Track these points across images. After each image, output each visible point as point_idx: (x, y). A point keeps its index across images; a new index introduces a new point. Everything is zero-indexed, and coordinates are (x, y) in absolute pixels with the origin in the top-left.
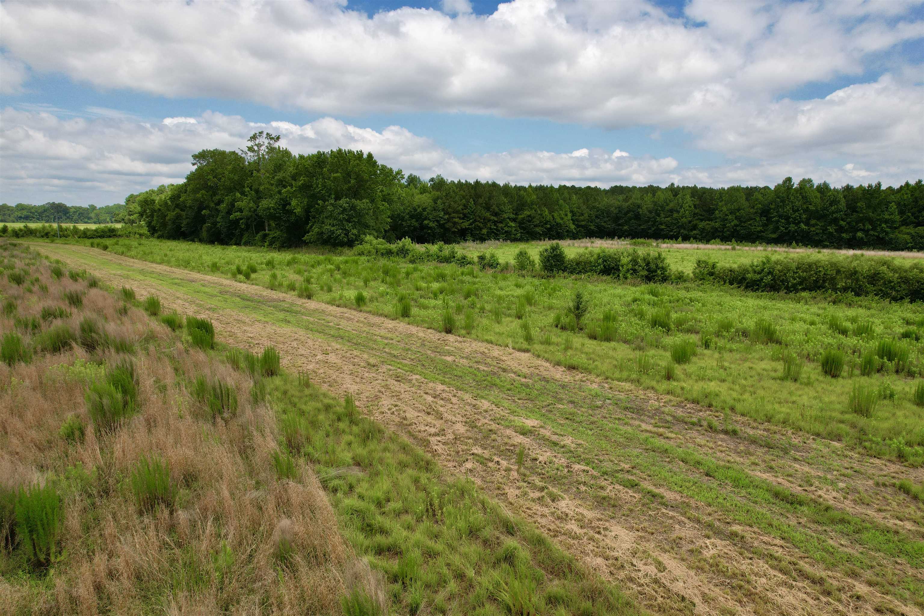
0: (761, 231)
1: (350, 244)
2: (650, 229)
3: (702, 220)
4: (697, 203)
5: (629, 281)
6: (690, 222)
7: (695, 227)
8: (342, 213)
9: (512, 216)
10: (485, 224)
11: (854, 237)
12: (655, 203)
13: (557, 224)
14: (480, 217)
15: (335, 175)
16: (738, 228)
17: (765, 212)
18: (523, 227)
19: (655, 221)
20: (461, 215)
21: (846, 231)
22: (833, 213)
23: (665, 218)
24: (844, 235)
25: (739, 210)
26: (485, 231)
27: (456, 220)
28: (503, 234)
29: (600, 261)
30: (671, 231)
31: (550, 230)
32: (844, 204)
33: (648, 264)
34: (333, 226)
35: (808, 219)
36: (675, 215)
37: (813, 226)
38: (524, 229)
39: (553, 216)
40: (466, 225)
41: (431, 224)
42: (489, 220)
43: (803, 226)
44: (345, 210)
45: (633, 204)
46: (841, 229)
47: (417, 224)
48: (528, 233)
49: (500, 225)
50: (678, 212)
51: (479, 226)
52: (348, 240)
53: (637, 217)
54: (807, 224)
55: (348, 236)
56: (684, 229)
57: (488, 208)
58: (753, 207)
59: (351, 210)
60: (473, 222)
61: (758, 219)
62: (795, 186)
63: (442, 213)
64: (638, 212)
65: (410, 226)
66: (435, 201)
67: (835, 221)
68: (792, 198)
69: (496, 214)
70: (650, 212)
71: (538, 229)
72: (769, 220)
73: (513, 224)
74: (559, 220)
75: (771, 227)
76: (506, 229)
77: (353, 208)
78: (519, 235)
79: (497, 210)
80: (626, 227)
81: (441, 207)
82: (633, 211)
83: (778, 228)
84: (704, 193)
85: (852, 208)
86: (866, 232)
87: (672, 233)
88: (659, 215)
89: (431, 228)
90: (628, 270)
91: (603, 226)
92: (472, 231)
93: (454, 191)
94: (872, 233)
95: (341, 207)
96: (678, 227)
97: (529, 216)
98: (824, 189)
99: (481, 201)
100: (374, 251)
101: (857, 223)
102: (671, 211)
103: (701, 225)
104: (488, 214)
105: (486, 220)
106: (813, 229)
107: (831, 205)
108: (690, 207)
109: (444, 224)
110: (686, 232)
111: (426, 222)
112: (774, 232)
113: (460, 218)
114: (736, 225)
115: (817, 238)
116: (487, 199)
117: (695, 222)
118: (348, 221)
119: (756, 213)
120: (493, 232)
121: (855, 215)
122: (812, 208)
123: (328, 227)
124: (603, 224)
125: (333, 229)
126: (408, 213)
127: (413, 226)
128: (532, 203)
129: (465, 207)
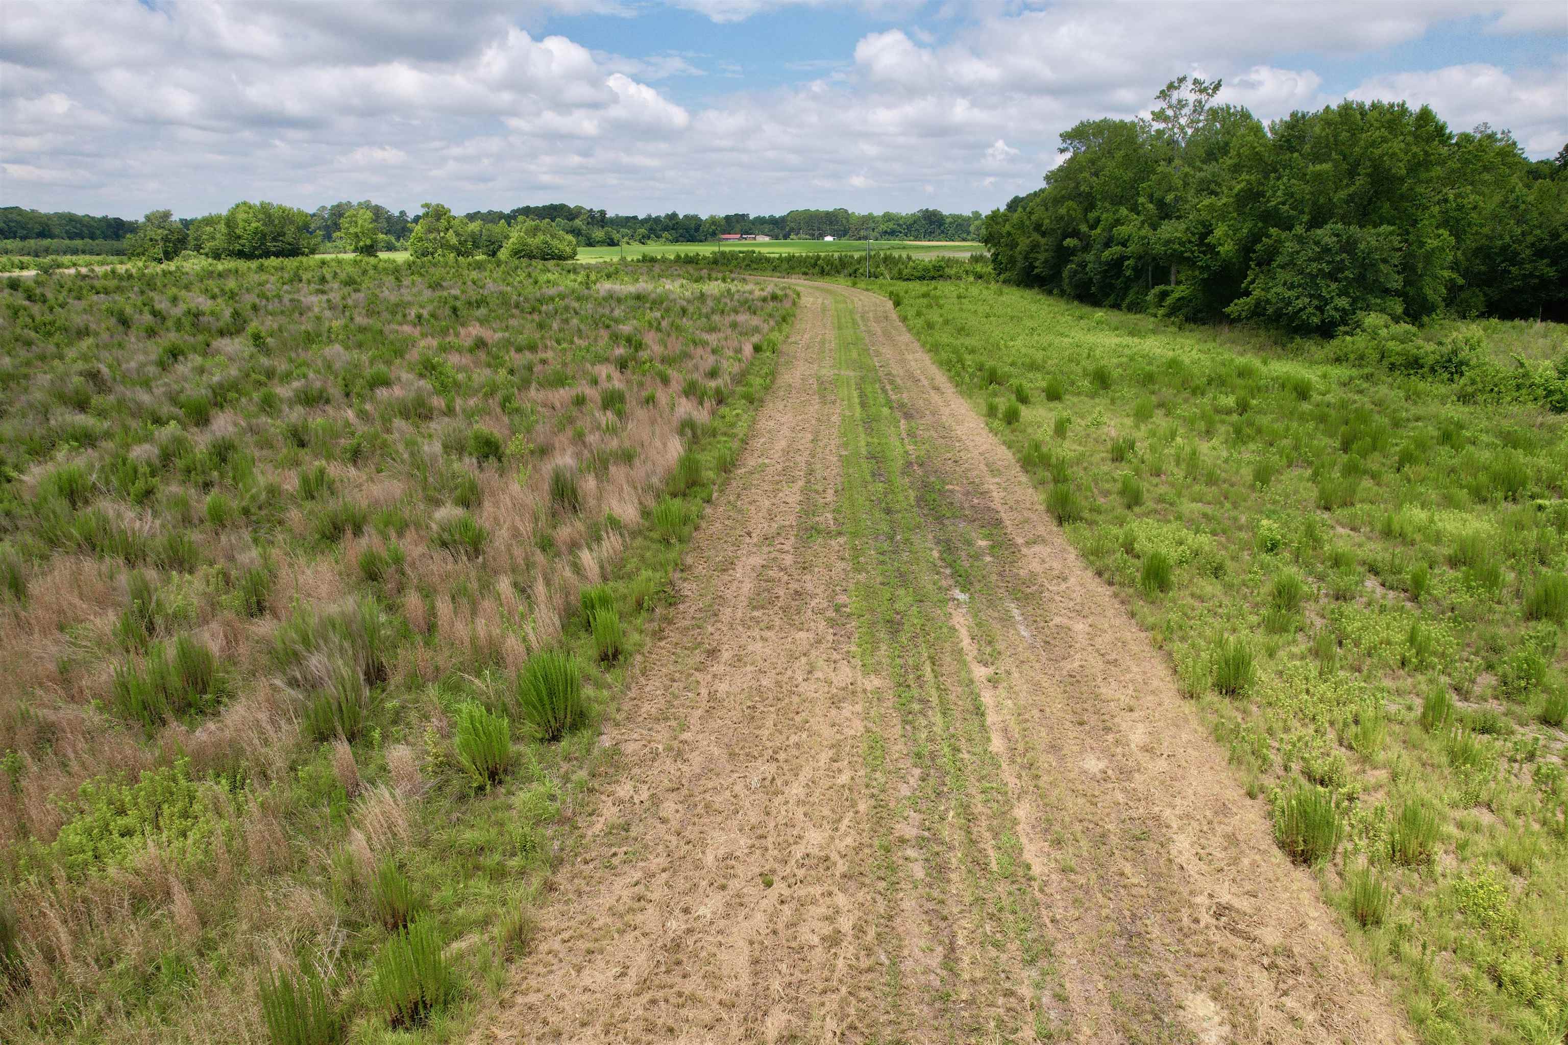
1: (1326, 331)
8: (1318, 259)
15: (1318, 167)
34: (1292, 287)
44: (1327, 250)
52: (1323, 321)
55: (1322, 312)
59: (1343, 250)
65: (1531, 275)
77: (1349, 246)
95: (1317, 243)
100: (1376, 356)
118: (1332, 276)
123: (1279, 289)
125: (1290, 293)
126: (1533, 245)
127: (1540, 277)
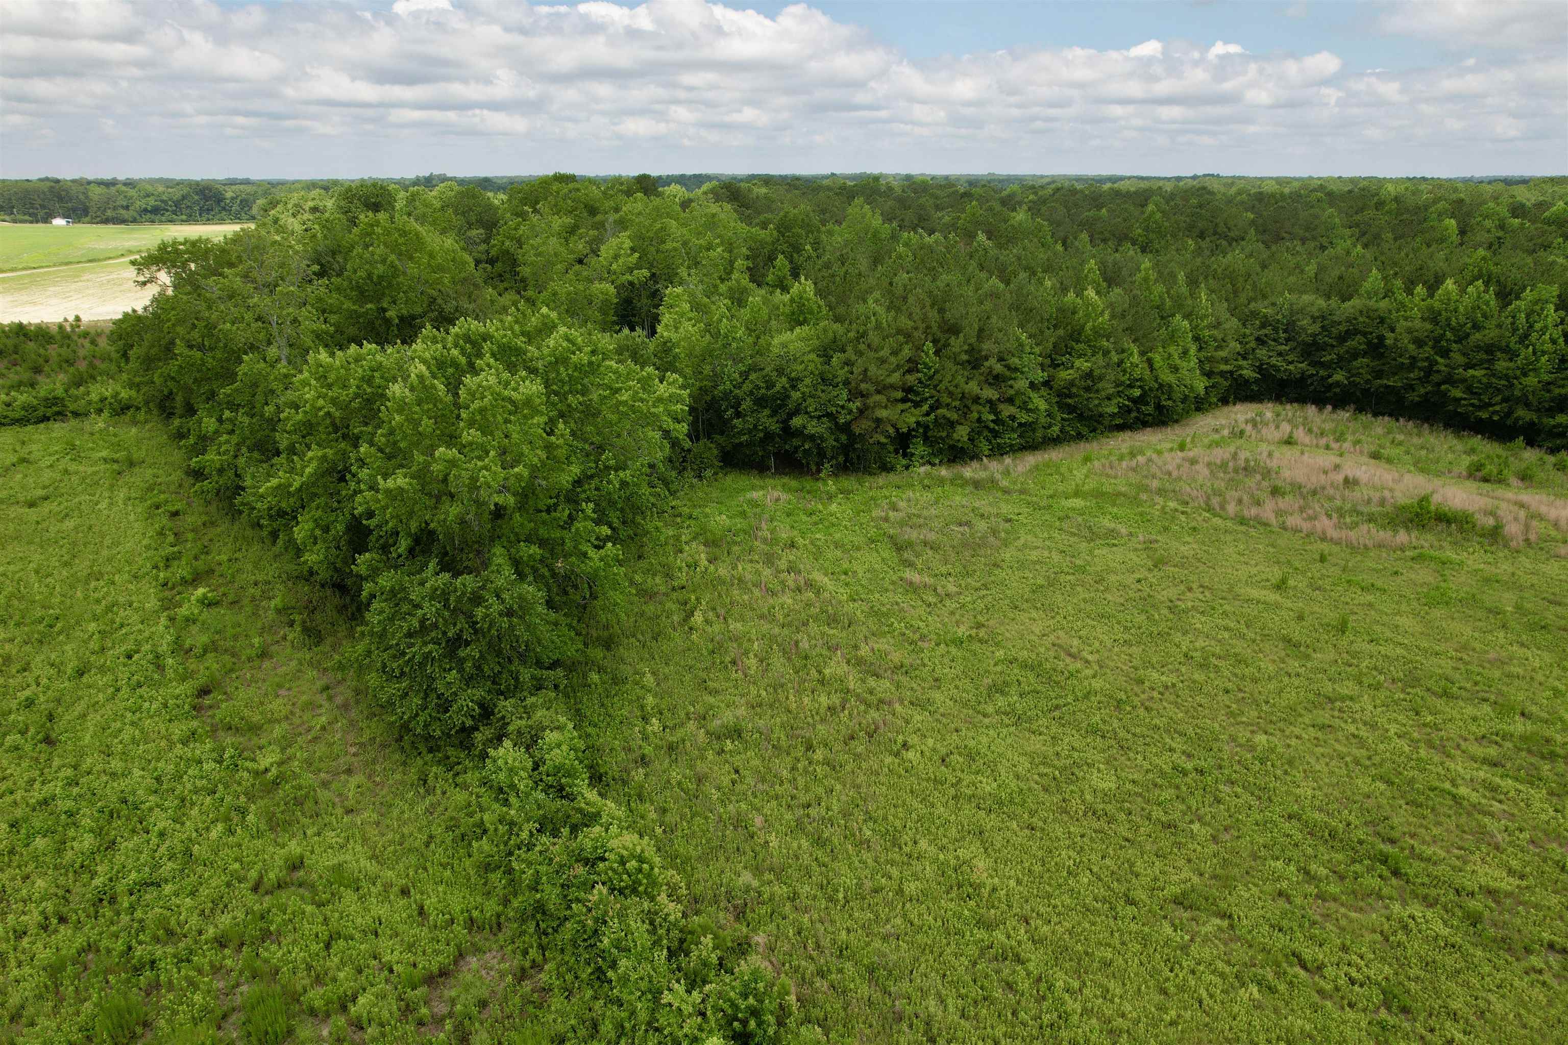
2: (1412, 388)
9: (1042, 376)
10: (965, 411)
12: (1433, 317)
13: (1161, 386)
14: (951, 394)
18: (1069, 405)
19: (1429, 371)
20: (900, 394)
23: (1467, 367)
26: (962, 433)
27: (885, 409)
28: (1013, 430)
31: (1140, 401)
36: (1502, 365)
38: (1071, 409)
39: (1150, 362)
40: (910, 417)
41: (814, 428)
42: (976, 400)
45: (1367, 313)
47: (774, 426)
48: (1081, 417)
49: (1009, 409)
50: (1513, 355)
51: (948, 419)
53: (1376, 348)
56: (1528, 405)
57: (975, 361)
60: (933, 408)
63: (845, 395)
64: (1381, 338)
66: (825, 353)
69: (996, 380)
70: (1419, 343)
71: (1110, 406)
73: (1041, 402)
74: (1167, 377)
76: (1023, 417)
78: (1055, 428)
79: (998, 368)
80: (1339, 376)
81: (842, 373)
82: (1365, 334)
87: (1484, 415)
88: (1445, 353)
89: (812, 438)
91: (1274, 366)
92: (928, 432)
96: (1507, 400)
97: (1089, 375)
99: (957, 344)
102: (1490, 349)
104: (973, 387)
105: (968, 402)
108: (1554, 342)
109: (848, 424)
111: (797, 422)
116: (973, 340)
120: (987, 427)
124: (1273, 361)
126: (751, 393)
128: (1098, 333)
129: (913, 366)
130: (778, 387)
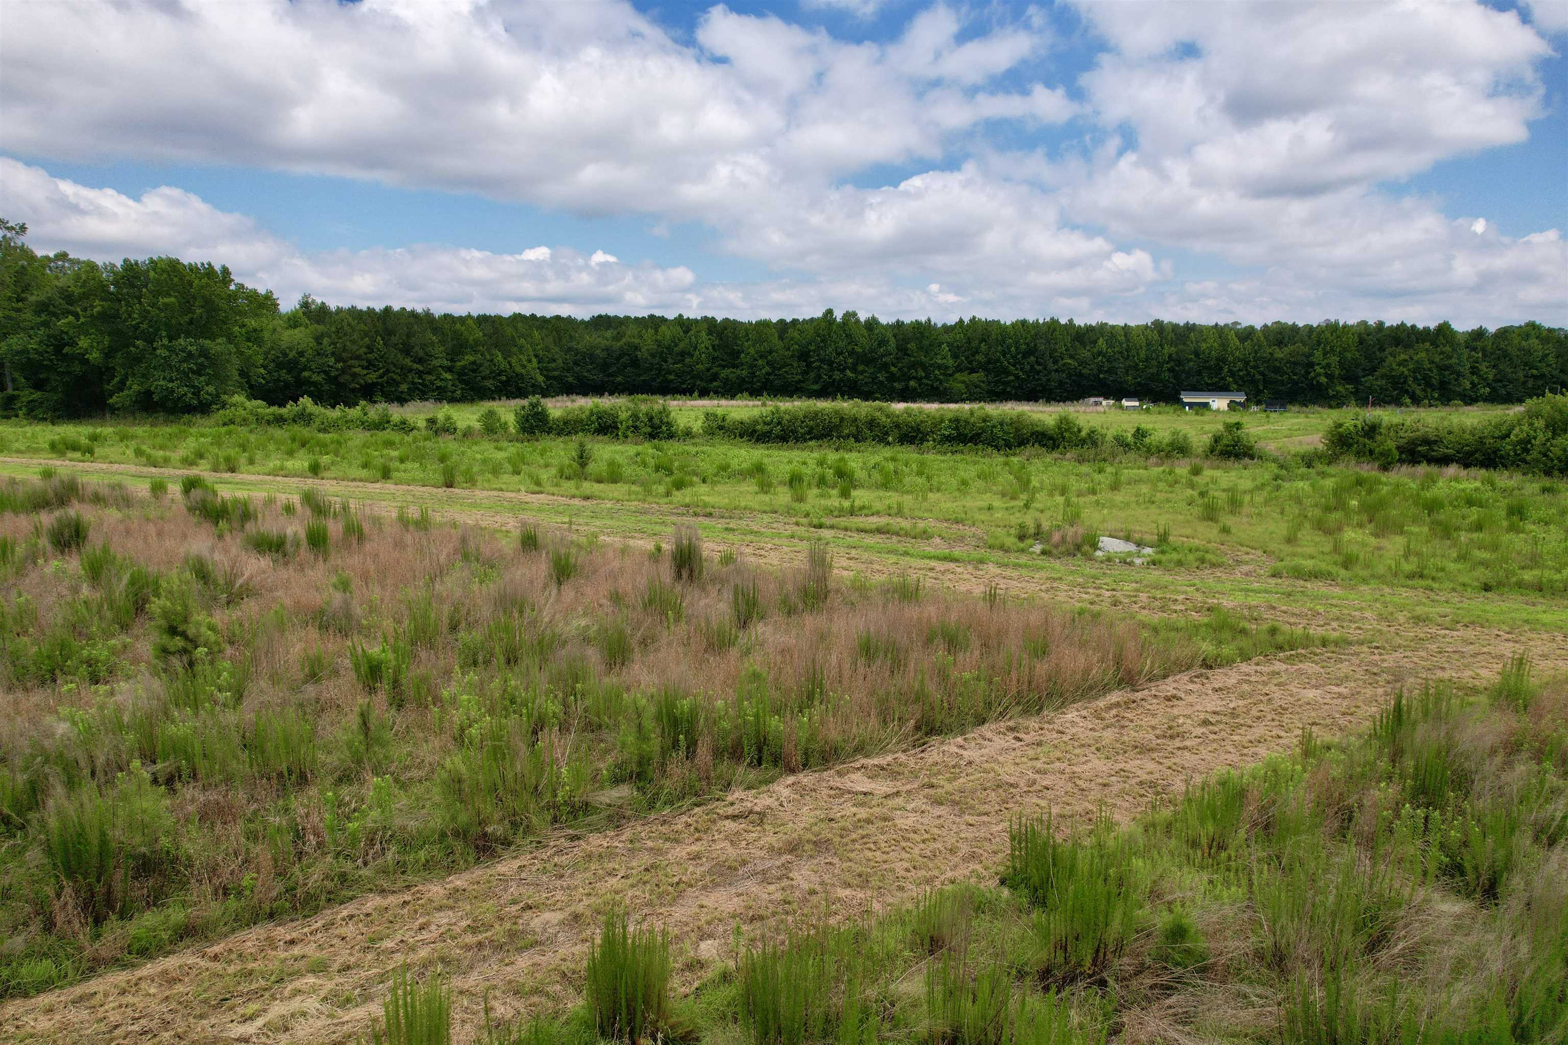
0: (800, 381)
1: (203, 409)
2: (654, 380)
3: (724, 367)
4: (717, 342)
5: (629, 440)
6: (708, 370)
7: (715, 377)
8: (185, 360)
9: (447, 363)
10: (404, 376)
11: (907, 387)
12: (659, 343)
13: (517, 375)
14: (395, 365)
15: (166, 300)
16: (771, 377)
17: (804, 356)
18: (464, 380)
19: (660, 370)
20: (365, 363)
21: (898, 380)
22: (883, 356)
23: (674, 364)
24: (896, 384)
25: (770, 352)
26: (404, 387)
27: (358, 370)
28: (433, 391)
29: (594, 418)
30: (683, 383)
31: (506, 382)
32: (894, 345)
33: (651, 419)
34: (171, 381)
35: (855, 365)
36: (688, 360)
37: (862, 373)
38: (466, 382)
39: (509, 363)
40: (372, 377)
41: (316, 378)
42: (411, 370)
43: (848, 372)
44: (190, 355)
45: (628, 344)
46: (892, 378)
47: (289, 378)
48: (472, 389)
49: (429, 377)
50: (692, 356)
51: (394, 380)
52: (200, 402)
53: (635, 362)
54: (854, 370)
55: (198, 396)
56: (702, 380)
57: (406, 351)
58: (788, 349)
59: (200, 356)
60: (384, 374)
61: (795, 364)
62: (838, 320)
63: (333, 359)
64: (636, 356)
65: (278, 380)
66: (318, 339)
67: (885, 366)
68: (835, 336)
69: (420, 361)
70: (653, 355)
71: (488, 384)
72: (809, 365)
73: (448, 376)
74: (519, 369)
75: (812, 375)
76: (438, 383)
77: (204, 353)
78: (459, 392)
79: (421, 353)
80: (619, 379)
81: (330, 349)
82: (629, 355)
83: (819, 377)
84: (726, 329)
85: (902, 349)
86: (919, 379)
87: (684, 386)
88: (666, 361)
89: (314, 384)
90: (628, 428)
91: (585, 377)
92: (382, 386)
93: (349, 325)
94: (925, 381)
95: (182, 350)
96: (692, 378)
97: (474, 363)
98: (872, 324)
99: (394, 339)
100: (253, 418)
101: (909, 369)
102: (683, 354)
103: (724, 373)
104: (408, 361)
105: (405, 371)
106: (861, 377)
107: (880, 345)
108: (707, 348)
109: (336, 377)
110: (703, 384)
111: (306, 374)
112: (816, 382)
113: (363, 368)
114: (768, 374)
115: (866, 389)
116: (404, 338)
117: (715, 370)
118: (199, 373)
119: (792, 356)
120: (418, 389)
121: (907, 360)
122: (858, 349)
123: (162, 383)
124: (585, 374)
125: (170, 385)
127: (284, 381)
128: (477, 342)
129: (370, 349)
130: (291, 356)
